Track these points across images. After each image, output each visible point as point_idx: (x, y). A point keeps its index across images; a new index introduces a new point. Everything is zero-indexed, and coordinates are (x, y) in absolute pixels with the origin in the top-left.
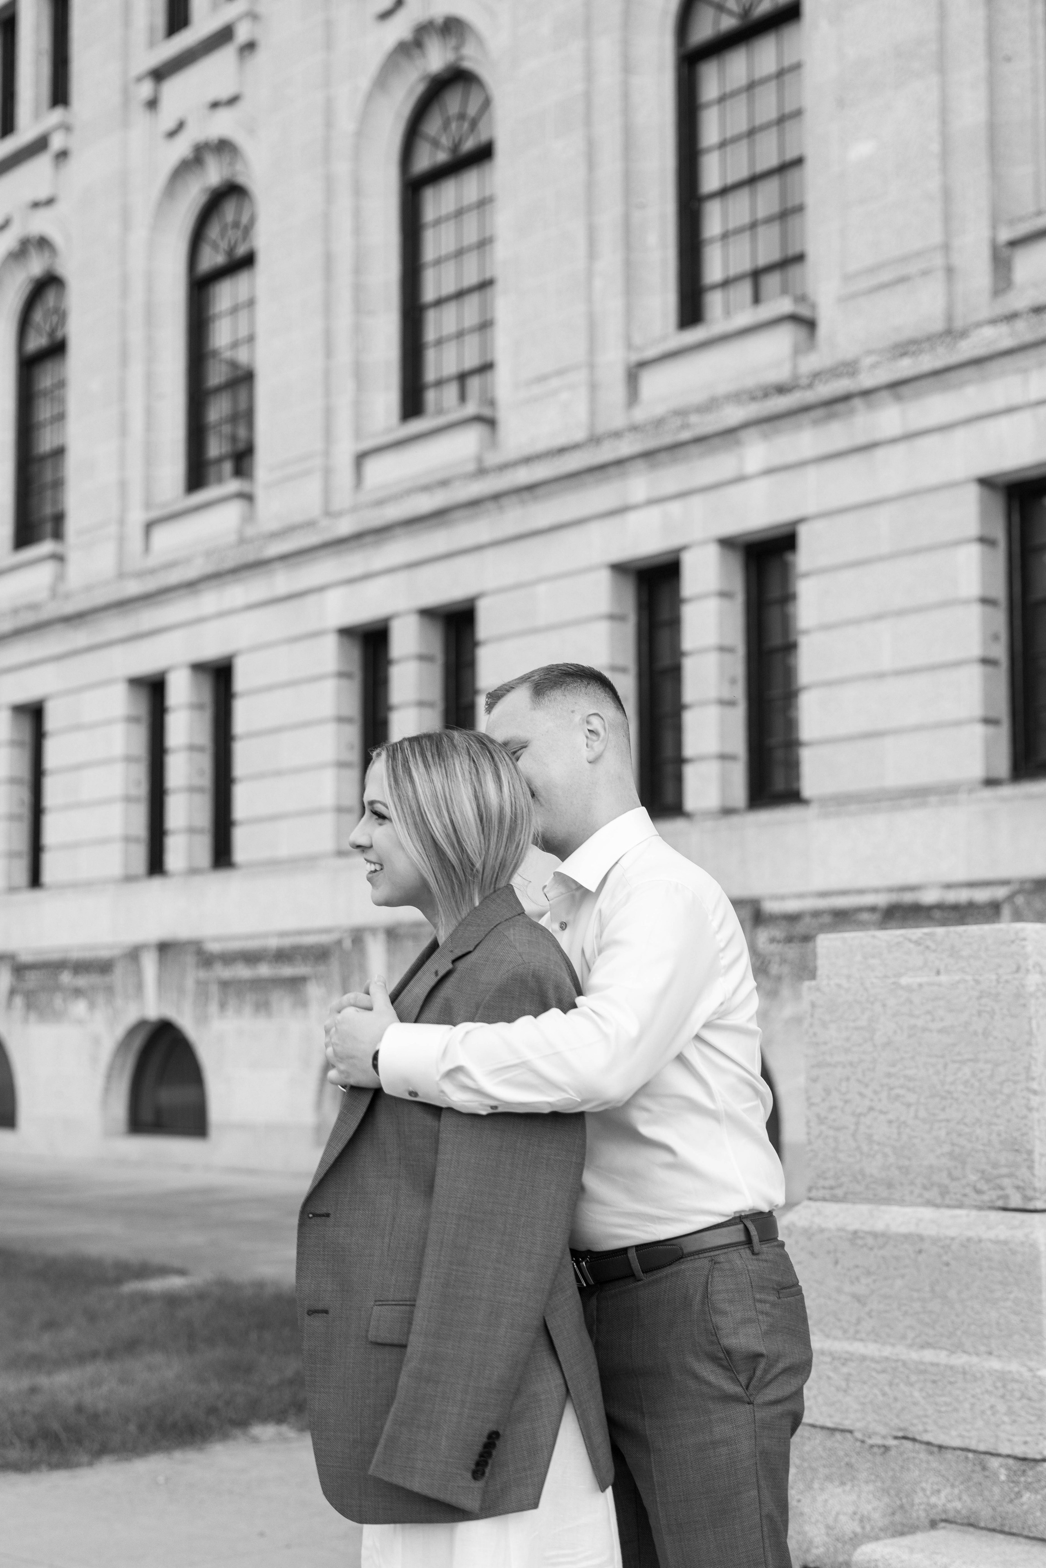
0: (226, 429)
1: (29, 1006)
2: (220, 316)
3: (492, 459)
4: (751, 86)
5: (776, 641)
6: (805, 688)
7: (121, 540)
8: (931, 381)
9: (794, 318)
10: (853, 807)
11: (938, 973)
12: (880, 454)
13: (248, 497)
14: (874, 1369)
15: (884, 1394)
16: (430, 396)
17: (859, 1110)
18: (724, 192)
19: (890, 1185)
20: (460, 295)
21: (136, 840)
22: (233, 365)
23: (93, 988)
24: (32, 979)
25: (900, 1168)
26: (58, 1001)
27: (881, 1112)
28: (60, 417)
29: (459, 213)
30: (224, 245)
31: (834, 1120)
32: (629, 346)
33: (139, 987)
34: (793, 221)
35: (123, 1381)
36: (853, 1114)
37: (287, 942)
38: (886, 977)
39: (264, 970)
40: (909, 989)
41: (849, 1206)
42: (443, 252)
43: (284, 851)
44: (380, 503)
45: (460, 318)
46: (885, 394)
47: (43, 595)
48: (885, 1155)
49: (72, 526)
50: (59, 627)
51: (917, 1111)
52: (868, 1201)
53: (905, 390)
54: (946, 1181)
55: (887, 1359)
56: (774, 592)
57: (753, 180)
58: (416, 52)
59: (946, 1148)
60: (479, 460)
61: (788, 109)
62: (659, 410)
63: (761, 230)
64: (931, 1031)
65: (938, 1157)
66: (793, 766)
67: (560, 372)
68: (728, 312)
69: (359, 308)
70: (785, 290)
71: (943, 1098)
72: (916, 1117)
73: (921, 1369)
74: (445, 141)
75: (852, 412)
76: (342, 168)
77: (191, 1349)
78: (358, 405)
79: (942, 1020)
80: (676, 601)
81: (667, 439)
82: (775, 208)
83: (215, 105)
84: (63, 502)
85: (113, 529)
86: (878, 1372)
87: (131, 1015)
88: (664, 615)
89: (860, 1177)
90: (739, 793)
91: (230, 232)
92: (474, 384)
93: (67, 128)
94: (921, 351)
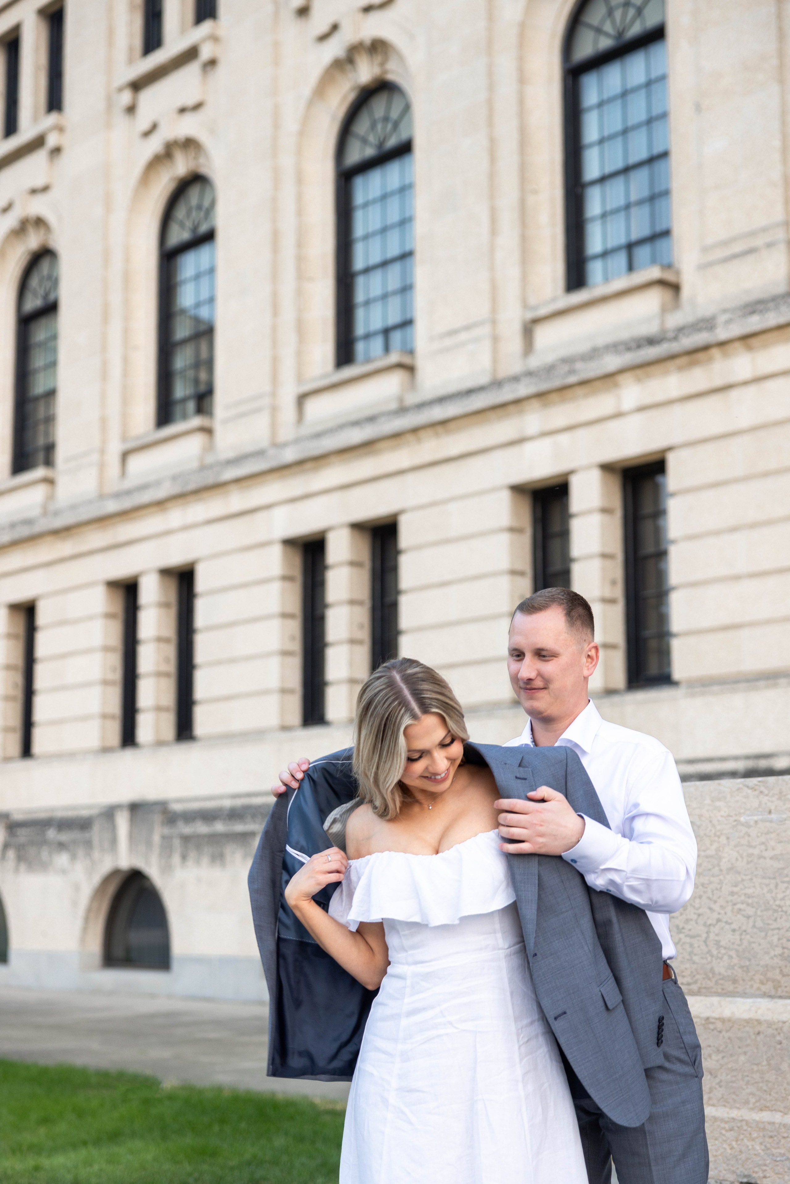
0: (191, 373)
1: (20, 858)
2: (184, 282)
3: (411, 399)
4: (624, 94)
5: (649, 549)
6: (674, 588)
7: (102, 466)
8: (775, 334)
9: (661, 283)
10: (715, 688)
11: (770, 812)
12: (734, 394)
13: (208, 431)
14: (724, 1128)
15: (732, 1148)
16: (360, 347)
17: (709, 922)
18: (603, 179)
19: (735, 981)
20: (385, 264)
21: (113, 717)
22: (197, 320)
23: (75, 842)
24: (23, 835)
25: (742, 967)
26: (45, 854)
27: (727, 923)
28: (53, 364)
29: (384, 197)
30: (189, 224)
31: (690, 930)
32: (525, 306)
33: (114, 841)
34: (660, 203)
35: (109, 1162)
36: (705, 924)
37: (239, 802)
38: (729, 816)
39: (219, 827)
40: (747, 825)
41: (702, 998)
42: (371, 230)
43: (237, 725)
44: (318, 435)
45: (384, 283)
46: (737, 345)
47: (36, 512)
48: (731, 957)
49: (61, 454)
50: (49, 539)
51: (755, 922)
52: (718, 994)
53: (754, 341)
54: (779, 977)
55: (734, 1119)
56: (647, 509)
57: (626, 170)
58: (349, 67)
59: (779, 951)
60: (401, 400)
61: (655, 112)
62: (549, 358)
63: (634, 211)
64: (765, 858)
65: (772, 958)
66: (665, 654)
67: (467, 328)
68: (607, 279)
69: (301, 276)
70: (654, 261)
71: (776, 911)
72: (754, 926)
73: (761, 1127)
74: (372, 139)
75: (710, 360)
76: (287, 161)
77: (164, 1138)
78: (299, 354)
79: (773, 849)
80: (566, 516)
81: (557, 383)
82: (645, 193)
83: (183, 110)
84: (53, 435)
85: (95, 457)
86: (727, 1131)
87: (106, 866)
88: (556, 528)
89: (711, 975)
90: (619, 678)
91: (194, 213)
92: (396, 337)
93: (60, 129)
94: (767, 310)
